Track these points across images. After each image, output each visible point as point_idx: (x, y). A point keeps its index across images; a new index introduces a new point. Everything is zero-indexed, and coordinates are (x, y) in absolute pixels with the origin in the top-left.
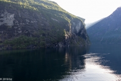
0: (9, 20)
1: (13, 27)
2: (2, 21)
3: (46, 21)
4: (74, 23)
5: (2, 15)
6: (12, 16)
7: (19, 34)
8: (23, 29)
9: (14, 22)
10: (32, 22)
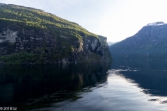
0: (12, 37)
1: (15, 43)
2: (4, 38)
3: (53, 38)
4: (89, 41)
5: (5, 33)
6: (15, 33)
7: (20, 50)
8: (25, 46)
9: (16, 39)
10: (37, 39)
